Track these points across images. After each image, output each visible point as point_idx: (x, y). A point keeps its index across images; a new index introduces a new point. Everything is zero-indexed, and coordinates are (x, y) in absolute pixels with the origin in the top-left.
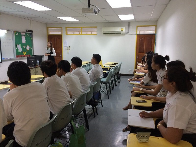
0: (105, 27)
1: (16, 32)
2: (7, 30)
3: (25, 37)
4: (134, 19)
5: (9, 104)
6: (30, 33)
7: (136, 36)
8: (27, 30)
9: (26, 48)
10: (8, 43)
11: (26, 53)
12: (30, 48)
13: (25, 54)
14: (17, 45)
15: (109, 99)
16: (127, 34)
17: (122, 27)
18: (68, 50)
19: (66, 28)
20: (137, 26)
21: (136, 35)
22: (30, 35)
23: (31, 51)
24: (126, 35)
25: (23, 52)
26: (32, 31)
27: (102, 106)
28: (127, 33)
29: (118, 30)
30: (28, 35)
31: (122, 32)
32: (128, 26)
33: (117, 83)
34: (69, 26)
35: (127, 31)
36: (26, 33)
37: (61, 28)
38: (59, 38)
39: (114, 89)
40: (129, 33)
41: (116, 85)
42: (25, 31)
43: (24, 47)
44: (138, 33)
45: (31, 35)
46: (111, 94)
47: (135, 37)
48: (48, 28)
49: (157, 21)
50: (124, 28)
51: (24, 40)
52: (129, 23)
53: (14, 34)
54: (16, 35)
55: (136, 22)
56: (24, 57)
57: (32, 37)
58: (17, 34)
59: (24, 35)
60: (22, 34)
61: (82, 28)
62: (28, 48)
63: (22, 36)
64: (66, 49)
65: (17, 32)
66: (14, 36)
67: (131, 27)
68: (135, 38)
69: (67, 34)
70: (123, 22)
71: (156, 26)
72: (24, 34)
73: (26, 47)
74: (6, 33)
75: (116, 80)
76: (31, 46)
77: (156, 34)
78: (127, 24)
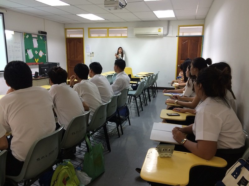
0: (138, 27)
1: (25, 33)
2: (14, 32)
3: (37, 40)
4: (174, 16)
5: (5, 111)
6: (43, 35)
7: (177, 39)
8: (40, 32)
9: (38, 54)
10: (16, 47)
11: (38, 60)
12: (43, 54)
13: (37, 62)
14: (27, 51)
15: (139, 116)
17: (159, 28)
18: (91, 56)
19: (89, 29)
20: (179, 26)
21: (177, 37)
22: (43, 38)
23: (45, 58)
24: (165, 38)
25: (34, 59)
26: (45, 33)
27: (130, 125)
28: (165, 35)
29: (154, 31)
30: (41, 37)
31: (159, 33)
32: (167, 26)
33: (152, 98)
34: (92, 27)
35: (166, 33)
36: (39, 36)
37: (83, 29)
38: (80, 41)
39: (147, 105)
40: (169, 35)
41: (150, 101)
42: (37, 32)
43: (36, 52)
44: (180, 35)
45: (45, 38)
46: (142, 110)
48: (66, 29)
49: (204, 19)
50: (162, 29)
51: (36, 45)
52: (168, 22)
53: (23, 36)
54: (25, 38)
55: (177, 20)
56: (35, 65)
57: (46, 40)
58: (27, 36)
59: (36, 38)
60: (33, 36)
61: (109, 28)
62: (41, 54)
63: (33, 39)
64: (89, 56)
65: (27, 34)
66: (24, 38)
67: (171, 27)
68: (176, 41)
69: (90, 37)
70: (160, 21)
71: (203, 26)
72: (36, 36)
73: (39, 52)
74: (13, 35)
75: (150, 94)
76: (45, 51)
77: (203, 36)
78: (166, 24)
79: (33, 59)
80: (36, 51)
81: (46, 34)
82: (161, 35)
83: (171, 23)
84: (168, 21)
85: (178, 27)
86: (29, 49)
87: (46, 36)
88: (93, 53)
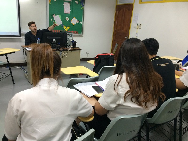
3: (70, 5)
9: (70, 21)
11: (68, 28)
12: (78, 22)
13: (66, 30)
18: (138, 29)
22: (80, 3)
25: (63, 27)
30: (77, 2)
45: (83, 3)
51: (68, 10)
57: (84, 6)
59: (69, 2)
62: (74, 21)
63: (64, 3)
64: (135, 28)
69: (141, 2)
73: (71, 19)
76: (81, 18)
80: (67, 17)
86: (56, 14)
88: (140, 25)
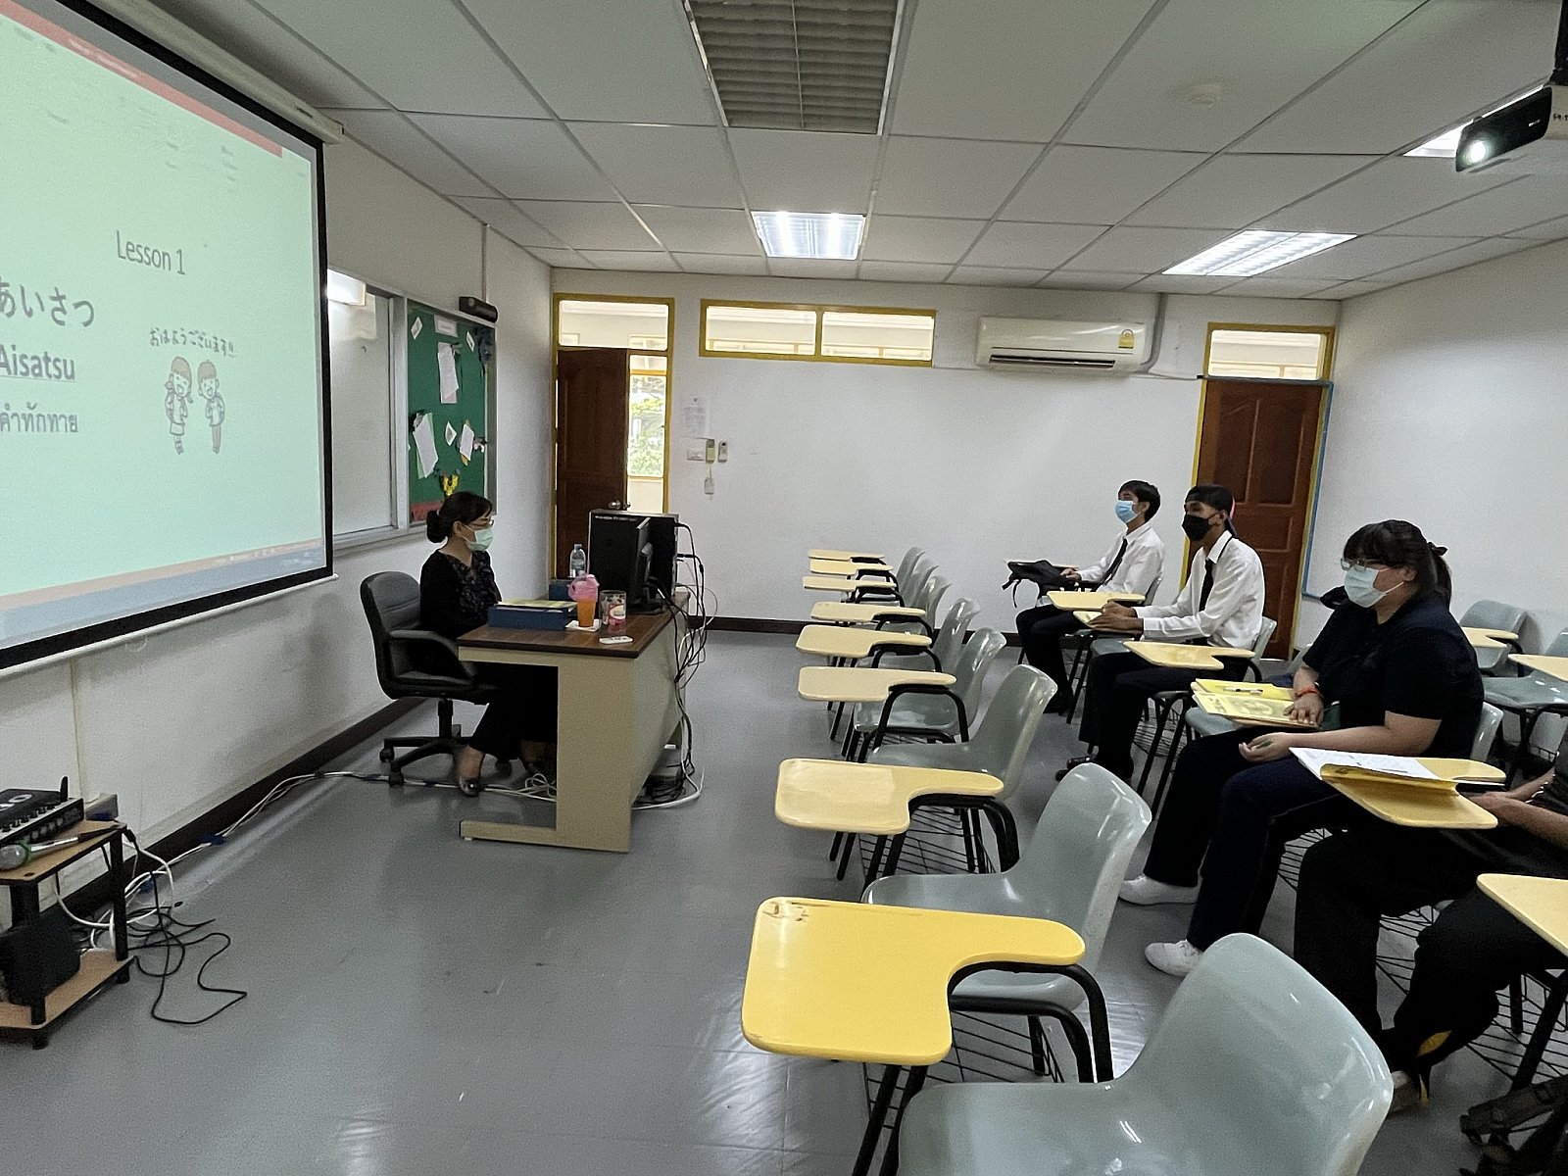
1: (412, 301)
2: (367, 287)
3: (457, 357)
6: (480, 323)
7: (1199, 390)
8: (470, 302)
9: (456, 444)
11: (455, 481)
12: (476, 447)
14: (416, 422)
16: (1146, 372)
17: (1128, 326)
21: (1201, 381)
22: (478, 343)
23: (479, 468)
24: (1136, 381)
25: (441, 478)
26: (490, 313)
28: (1144, 370)
29: (1100, 338)
30: (469, 338)
31: (1121, 357)
32: (1153, 321)
36: (461, 324)
37: (668, 302)
40: (1158, 368)
42: (452, 305)
43: (450, 434)
44: (1211, 373)
45: (487, 342)
47: (1196, 393)
48: (556, 299)
49: (1340, 302)
50: (1140, 332)
51: (449, 384)
52: (1161, 299)
53: (405, 323)
54: (410, 338)
57: (490, 357)
58: (417, 327)
59: (451, 341)
60: (440, 325)
62: (467, 444)
63: (440, 345)
65: (417, 309)
66: (405, 337)
67: (1170, 326)
68: (1192, 402)
69: (705, 350)
71: (1330, 334)
72: (452, 329)
73: (459, 433)
76: (483, 425)
77: (1330, 386)
78: (1148, 307)
79: (438, 476)
80: (449, 425)
81: (493, 320)
82: (1127, 366)
83: (1173, 306)
84: (1162, 293)
85: (1206, 327)
86: (422, 413)
87: (490, 331)
88: (724, 444)
